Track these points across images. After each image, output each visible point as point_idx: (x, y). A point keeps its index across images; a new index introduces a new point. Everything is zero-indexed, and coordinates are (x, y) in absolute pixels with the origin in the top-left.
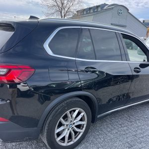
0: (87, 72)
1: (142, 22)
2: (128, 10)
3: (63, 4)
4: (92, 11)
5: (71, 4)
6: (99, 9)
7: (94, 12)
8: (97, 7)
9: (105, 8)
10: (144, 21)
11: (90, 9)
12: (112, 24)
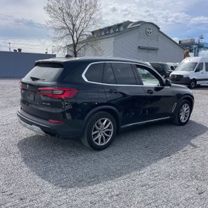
0: (111, 92)
1: (178, 42)
2: (159, 28)
3: (74, 25)
4: (112, 31)
5: (85, 26)
6: (122, 29)
7: (115, 32)
8: (119, 25)
9: (129, 27)
10: (180, 42)
11: (109, 28)
12: (139, 47)
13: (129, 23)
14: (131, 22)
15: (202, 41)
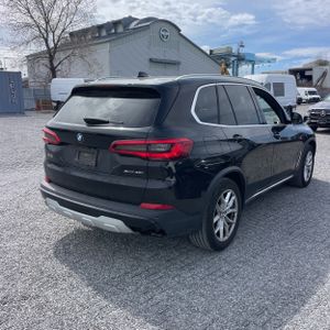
1: (208, 53)
2: (180, 31)
4: (104, 33)
6: (120, 29)
7: (109, 35)
8: (116, 24)
9: (133, 25)
10: (211, 51)
11: (100, 27)
12: (151, 60)
13: (131, 20)
14: (136, 19)
15: (242, 51)
